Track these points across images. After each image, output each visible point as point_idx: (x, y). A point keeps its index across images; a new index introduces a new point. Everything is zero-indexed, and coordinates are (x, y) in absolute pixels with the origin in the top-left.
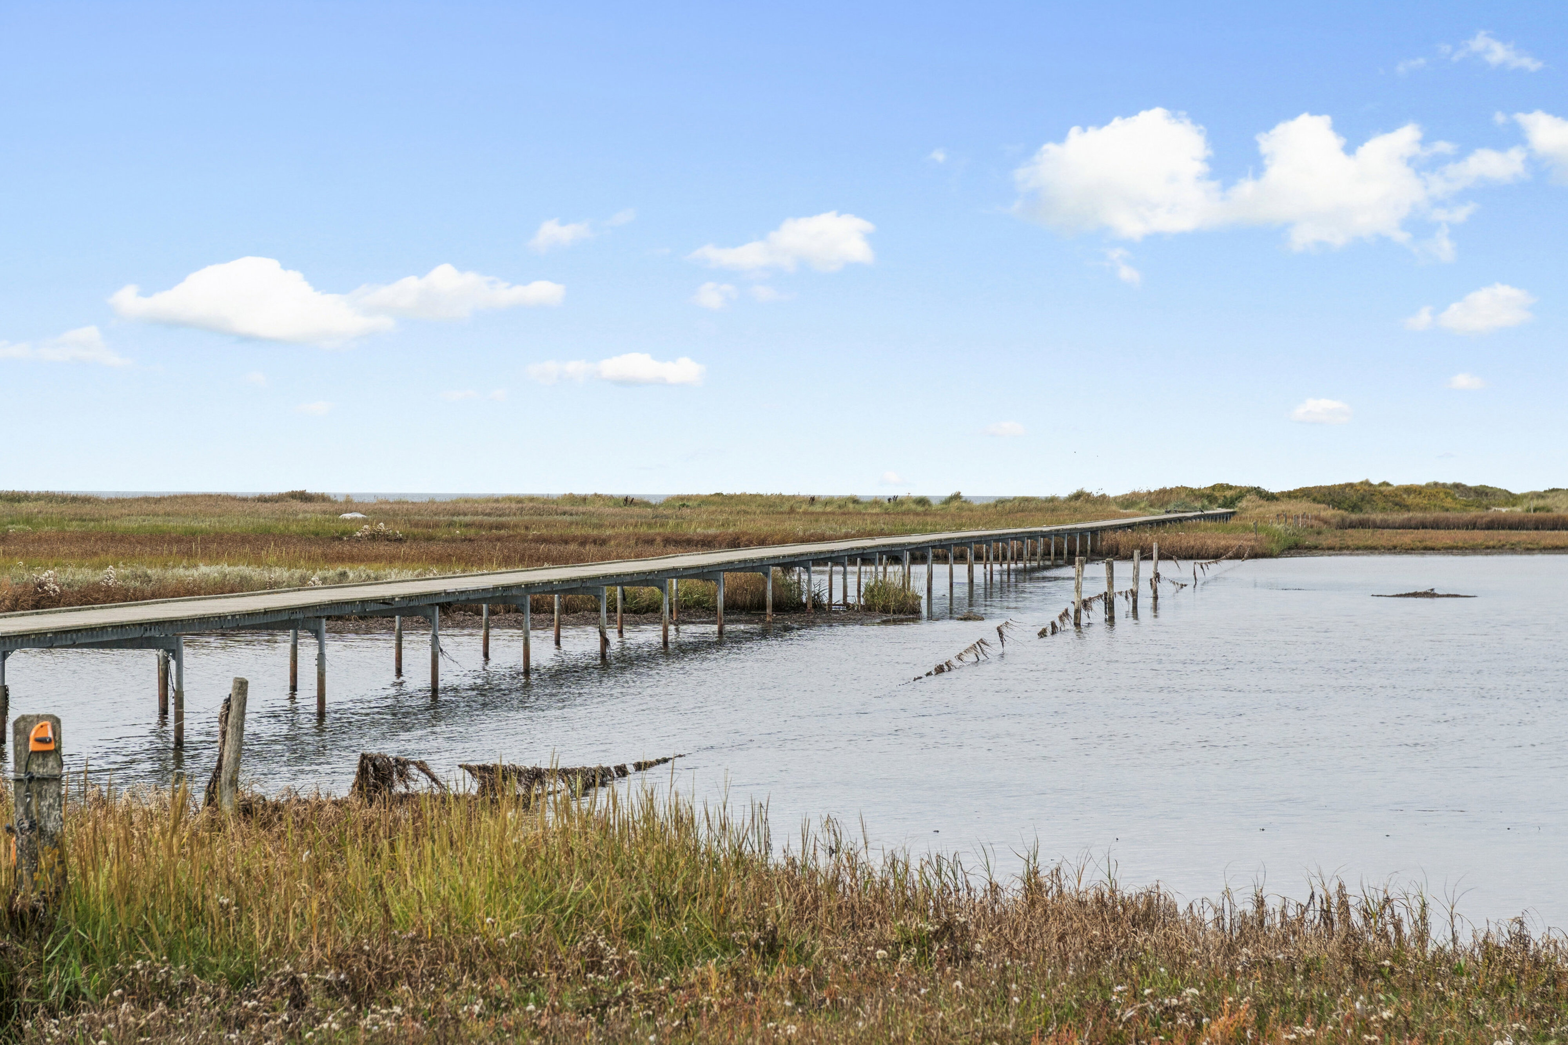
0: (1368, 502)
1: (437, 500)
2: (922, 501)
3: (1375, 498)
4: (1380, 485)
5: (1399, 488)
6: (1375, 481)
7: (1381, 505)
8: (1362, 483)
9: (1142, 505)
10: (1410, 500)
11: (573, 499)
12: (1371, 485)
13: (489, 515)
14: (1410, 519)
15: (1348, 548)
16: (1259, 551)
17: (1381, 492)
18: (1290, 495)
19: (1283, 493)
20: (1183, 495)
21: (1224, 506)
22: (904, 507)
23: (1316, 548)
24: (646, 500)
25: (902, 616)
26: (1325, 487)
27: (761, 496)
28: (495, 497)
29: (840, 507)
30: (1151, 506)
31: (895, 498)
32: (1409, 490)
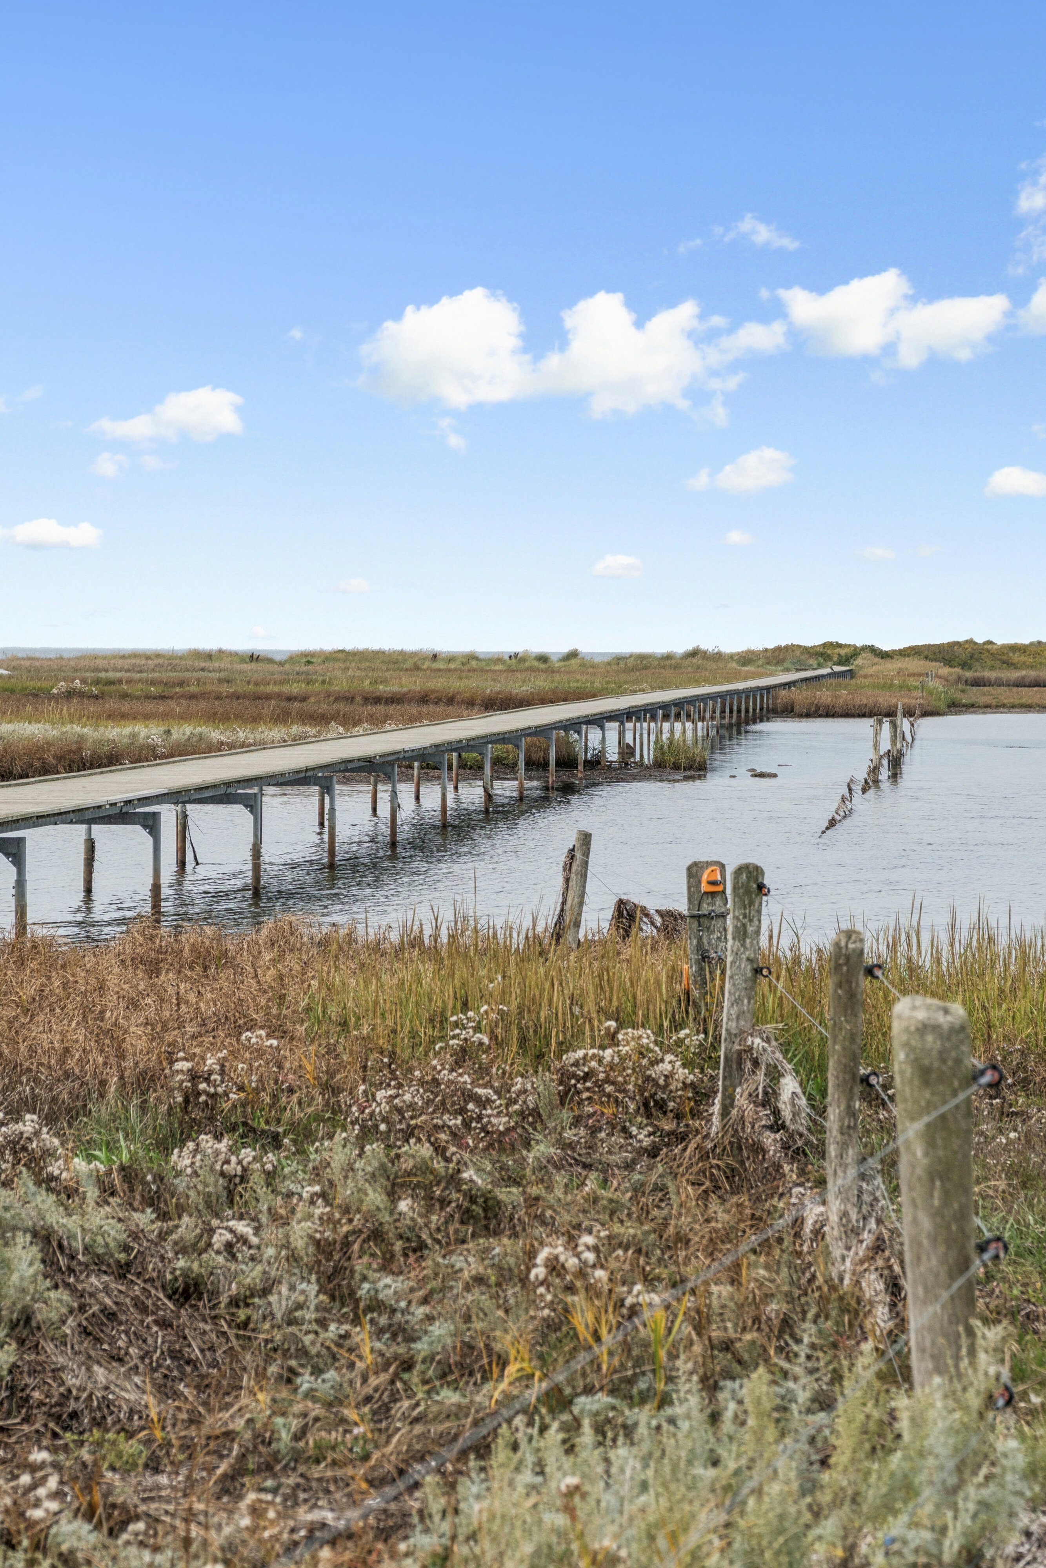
0: (977, 660)
1: (66, 655)
2: (543, 658)
3: (983, 656)
4: (984, 643)
5: (1003, 646)
6: (980, 640)
7: (989, 663)
8: (967, 641)
9: (760, 663)
10: (1016, 658)
11: (197, 654)
12: (976, 643)
13: (128, 671)
14: (1023, 678)
15: (1004, 706)
16: (929, 709)
17: (988, 651)
18: (904, 653)
19: (894, 651)
20: (798, 653)
21: (839, 663)
22: (527, 664)
23: (973, 706)
24: (270, 656)
25: (692, 773)
26: (934, 645)
27: (383, 653)
28: (121, 653)
29: (463, 664)
30: (768, 663)
31: (516, 655)
32: (1015, 648)
